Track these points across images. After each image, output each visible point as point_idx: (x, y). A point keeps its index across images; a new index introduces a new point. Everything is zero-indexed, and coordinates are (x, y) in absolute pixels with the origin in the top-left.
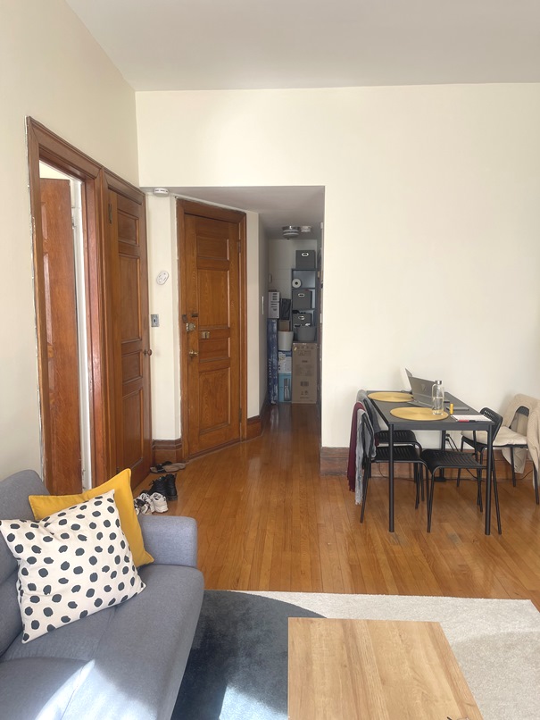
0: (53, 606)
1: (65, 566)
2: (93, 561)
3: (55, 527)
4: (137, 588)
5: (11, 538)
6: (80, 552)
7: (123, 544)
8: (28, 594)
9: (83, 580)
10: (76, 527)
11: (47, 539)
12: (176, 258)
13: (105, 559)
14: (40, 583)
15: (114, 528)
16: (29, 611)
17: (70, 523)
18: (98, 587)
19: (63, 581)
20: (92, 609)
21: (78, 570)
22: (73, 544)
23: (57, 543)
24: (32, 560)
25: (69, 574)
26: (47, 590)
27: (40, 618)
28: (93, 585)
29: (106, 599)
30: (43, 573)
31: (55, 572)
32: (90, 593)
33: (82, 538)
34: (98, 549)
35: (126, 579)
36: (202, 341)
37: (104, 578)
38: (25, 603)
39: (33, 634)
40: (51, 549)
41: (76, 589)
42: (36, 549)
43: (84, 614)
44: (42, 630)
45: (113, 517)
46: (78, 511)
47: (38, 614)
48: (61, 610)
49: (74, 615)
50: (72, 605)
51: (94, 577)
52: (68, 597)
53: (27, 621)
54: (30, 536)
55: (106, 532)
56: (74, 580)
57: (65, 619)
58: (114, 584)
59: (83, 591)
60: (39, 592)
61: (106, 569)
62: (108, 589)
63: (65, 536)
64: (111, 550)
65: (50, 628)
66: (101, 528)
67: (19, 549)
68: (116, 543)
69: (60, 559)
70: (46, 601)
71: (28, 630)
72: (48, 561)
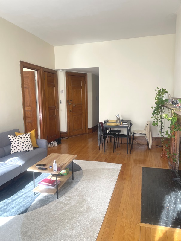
0: (16, 149)
1: (18, 143)
4: (32, 149)
5: (10, 137)
6: (21, 141)
7: (30, 141)
8: (12, 147)
9: (21, 146)
10: (21, 137)
11: (16, 138)
12: (66, 86)
13: (25, 143)
15: (28, 138)
16: (12, 149)
17: (20, 137)
19: (18, 145)
20: (22, 151)
21: (20, 144)
23: (17, 139)
24: (13, 141)
25: (19, 144)
26: (15, 146)
28: (23, 147)
29: (25, 149)
30: (14, 144)
31: (16, 144)
32: (22, 148)
33: (22, 139)
34: (24, 141)
35: (30, 147)
36: (73, 107)
37: (25, 146)
38: (11, 148)
39: (12, 153)
41: (20, 147)
42: (13, 140)
43: (21, 151)
46: (22, 135)
47: (13, 150)
49: (19, 151)
50: (19, 149)
51: (23, 146)
53: (11, 151)
54: (13, 138)
55: (27, 139)
56: (20, 145)
57: (17, 151)
58: (27, 147)
59: (21, 147)
60: (14, 147)
62: (25, 148)
63: (19, 138)
64: (27, 142)
65: (15, 152)
66: (26, 138)
67: (11, 139)
68: (28, 141)
71: (11, 152)
72: (15, 142)
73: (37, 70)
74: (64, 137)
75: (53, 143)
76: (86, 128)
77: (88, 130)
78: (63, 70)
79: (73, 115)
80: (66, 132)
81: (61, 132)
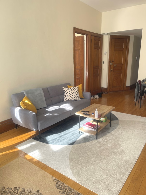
0: (67, 98)
1: (69, 93)
2: (75, 96)
3: (69, 89)
4: (79, 99)
5: (64, 89)
6: (71, 92)
7: (78, 93)
8: (65, 96)
9: (71, 96)
10: (72, 89)
11: (68, 90)
12: (109, 48)
13: (74, 94)
14: (66, 95)
15: (77, 91)
16: (65, 98)
17: (71, 89)
18: (73, 97)
19: (69, 95)
20: (72, 99)
21: (71, 94)
22: (71, 91)
23: (69, 91)
24: (66, 92)
25: (70, 94)
26: (67, 96)
27: (66, 99)
28: (72, 96)
29: (74, 99)
30: (67, 94)
31: (68, 94)
32: (72, 97)
33: (72, 91)
34: (74, 92)
35: (77, 97)
36: (114, 67)
37: (74, 96)
38: (65, 97)
39: (65, 100)
40: (68, 91)
41: (70, 96)
42: (66, 91)
43: (71, 100)
44: (66, 100)
45: (77, 89)
46: (73, 88)
47: (66, 98)
48: (68, 98)
49: (70, 99)
50: (70, 98)
51: (73, 96)
52: (69, 97)
53: (65, 99)
54: (66, 89)
55: (75, 91)
56: (70, 95)
57: (69, 99)
58: (75, 97)
59: (71, 97)
60: (66, 96)
61: (74, 95)
62: (74, 98)
63: (70, 90)
64: (76, 93)
65: (67, 100)
66: (75, 90)
67: (64, 90)
68: (77, 93)
69: (69, 92)
70: (67, 97)
71: (64, 100)
72: (67, 92)
73: (86, 35)
74: (104, 92)
75: (95, 96)
76: (124, 86)
77: (126, 87)
78: (108, 34)
79: (113, 74)
80: (106, 88)
81: (102, 88)
